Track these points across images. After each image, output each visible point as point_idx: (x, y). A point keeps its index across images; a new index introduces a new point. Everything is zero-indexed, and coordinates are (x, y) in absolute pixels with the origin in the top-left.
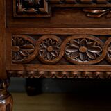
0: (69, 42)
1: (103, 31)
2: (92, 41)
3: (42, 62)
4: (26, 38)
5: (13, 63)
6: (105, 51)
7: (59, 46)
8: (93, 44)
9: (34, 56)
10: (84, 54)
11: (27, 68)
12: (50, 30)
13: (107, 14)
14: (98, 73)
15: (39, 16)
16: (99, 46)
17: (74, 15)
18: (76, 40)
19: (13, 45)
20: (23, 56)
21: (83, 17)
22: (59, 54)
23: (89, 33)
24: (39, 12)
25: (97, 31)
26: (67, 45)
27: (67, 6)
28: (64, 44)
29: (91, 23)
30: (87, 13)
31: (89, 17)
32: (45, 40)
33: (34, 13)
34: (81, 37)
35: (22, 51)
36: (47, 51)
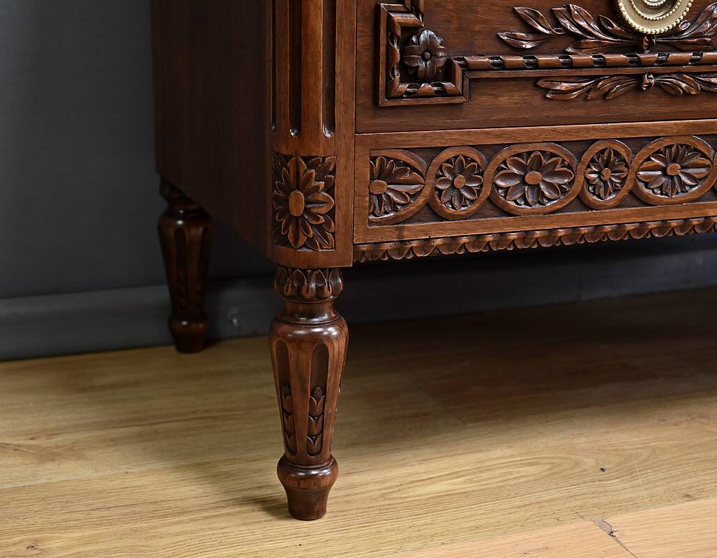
0: (504, 162)
1: (579, 130)
2: (553, 155)
3: (439, 216)
4: (403, 157)
5: (371, 222)
6: (581, 179)
7: (482, 174)
8: (555, 163)
9: (421, 200)
10: (535, 188)
11: (405, 233)
12: (462, 134)
13: (589, 91)
14: (562, 232)
15: (440, 100)
16: (569, 167)
17: (517, 97)
18: (519, 155)
19: (372, 179)
20: (396, 204)
21: (536, 99)
22: (479, 192)
23: (550, 138)
24: (443, 93)
25: (566, 132)
26: (499, 169)
27: (507, 74)
28: (491, 169)
29: (552, 114)
30: (547, 90)
31: (551, 99)
32: (448, 161)
33: (428, 95)
34: (530, 148)
35: (392, 190)
36: (453, 187)
